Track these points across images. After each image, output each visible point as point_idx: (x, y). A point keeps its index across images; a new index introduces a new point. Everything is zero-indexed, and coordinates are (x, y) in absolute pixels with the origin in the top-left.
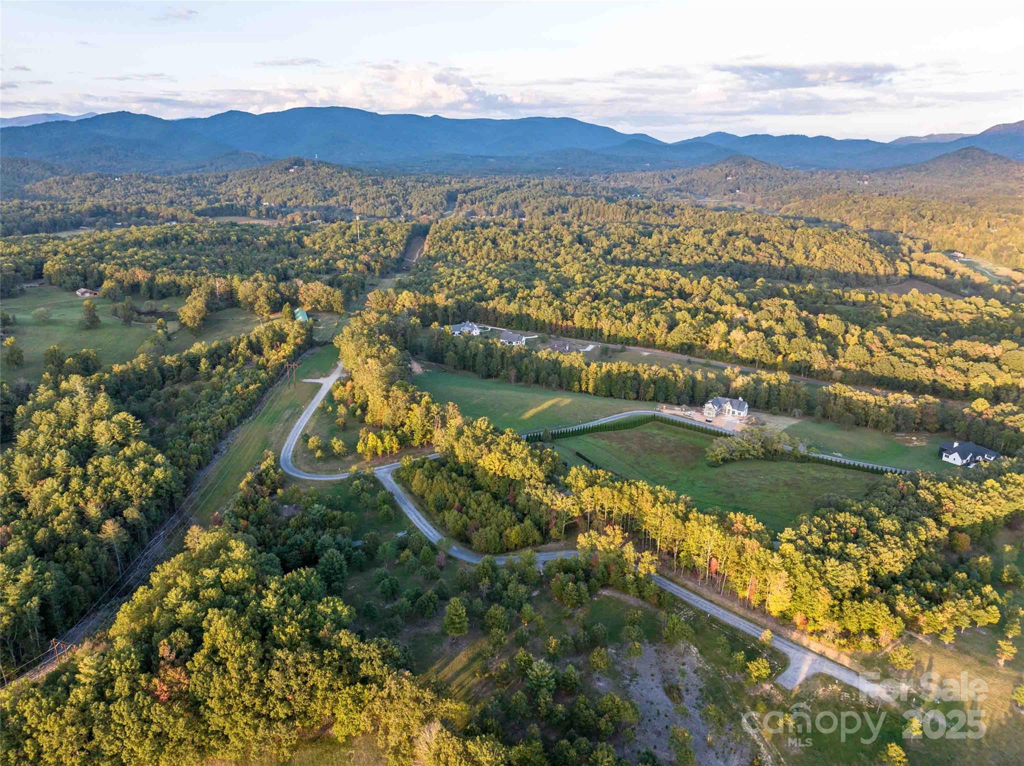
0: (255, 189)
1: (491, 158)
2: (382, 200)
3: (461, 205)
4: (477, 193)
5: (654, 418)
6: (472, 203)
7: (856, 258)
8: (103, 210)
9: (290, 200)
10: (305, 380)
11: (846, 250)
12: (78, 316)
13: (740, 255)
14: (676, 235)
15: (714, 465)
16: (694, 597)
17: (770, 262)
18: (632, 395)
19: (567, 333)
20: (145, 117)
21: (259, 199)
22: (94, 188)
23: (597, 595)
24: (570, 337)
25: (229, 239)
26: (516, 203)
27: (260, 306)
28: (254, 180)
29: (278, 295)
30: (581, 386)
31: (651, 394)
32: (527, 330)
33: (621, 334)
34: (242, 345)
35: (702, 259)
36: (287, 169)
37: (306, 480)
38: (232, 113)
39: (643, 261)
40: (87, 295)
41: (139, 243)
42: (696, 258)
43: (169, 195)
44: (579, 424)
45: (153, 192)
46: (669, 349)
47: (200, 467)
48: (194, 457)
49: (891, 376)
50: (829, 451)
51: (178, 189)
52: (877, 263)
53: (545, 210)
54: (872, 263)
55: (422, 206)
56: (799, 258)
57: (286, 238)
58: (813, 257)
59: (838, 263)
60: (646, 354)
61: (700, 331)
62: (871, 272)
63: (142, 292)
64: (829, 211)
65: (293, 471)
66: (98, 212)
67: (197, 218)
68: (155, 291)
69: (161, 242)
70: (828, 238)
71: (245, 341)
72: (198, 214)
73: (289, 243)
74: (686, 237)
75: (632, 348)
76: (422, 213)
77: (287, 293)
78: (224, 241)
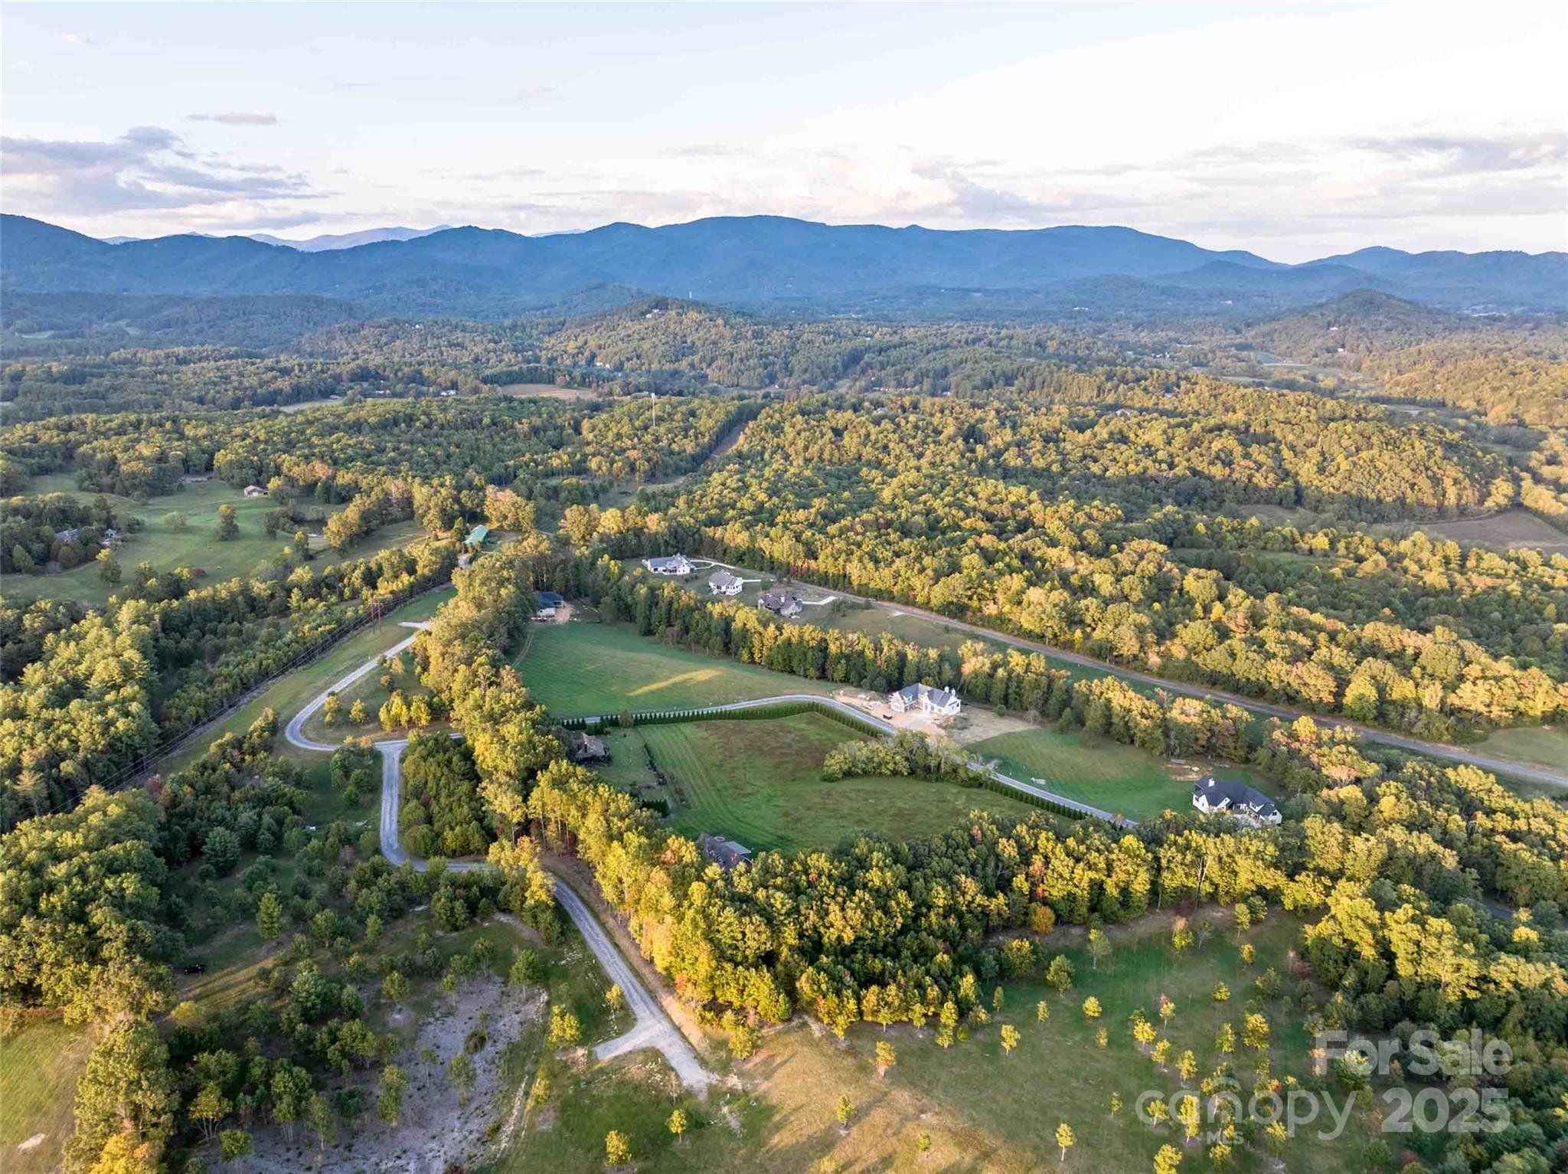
0: (592, 343)
1: (978, 291)
2: (752, 362)
3: (864, 372)
4: (893, 353)
5: (813, 707)
6: (883, 368)
7: (1407, 473)
8: (369, 372)
9: (628, 359)
10: (405, 624)
11: (1396, 460)
12: (215, 522)
13: (1205, 464)
14: (1125, 429)
15: (830, 778)
16: (602, 938)
17: (1250, 478)
18: (812, 672)
19: (808, 577)
20: (499, 234)
21: (593, 356)
22: (384, 339)
23: (492, 920)
24: (812, 583)
25: (481, 421)
26: (946, 368)
27: (430, 521)
28: (596, 329)
29: (456, 507)
30: (752, 654)
31: (839, 674)
32: (762, 569)
33: (872, 585)
34: (358, 573)
35: (1140, 469)
36: (644, 314)
37: (300, 749)
38: (617, 226)
39: (1044, 470)
40: (255, 494)
41: (357, 427)
42: (1131, 467)
43: (477, 350)
44: (707, 706)
45: (458, 345)
46: (931, 610)
47: (197, 722)
48: (191, 710)
49: (1225, 671)
50: (1026, 775)
51: (490, 341)
52: (1448, 482)
53: (978, 382)
54: (1436, 481)
55: (805, 371)
56: (1306, 472)
57: (559, 421)
58: (1333, 470)
59: (1373, 481)
60: (898, 613)
61: (981, 585)
62: (1429, 500)
63: (316, 493)
64: (1464, 388)
65: (295, 738)
66: (362, 375)
67: (481, 385)
68: (333, 494)
69: (388, 424)
70: (1374, 440)
71: (363, 568)
72: (486, 381)
73: (562, 428)
74: (1140, 432)
75: (886, 604)
76: (804, 382)
77: (469, 504)
78: (472, 425)
